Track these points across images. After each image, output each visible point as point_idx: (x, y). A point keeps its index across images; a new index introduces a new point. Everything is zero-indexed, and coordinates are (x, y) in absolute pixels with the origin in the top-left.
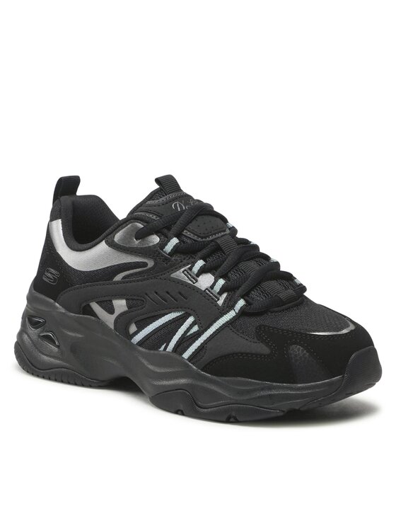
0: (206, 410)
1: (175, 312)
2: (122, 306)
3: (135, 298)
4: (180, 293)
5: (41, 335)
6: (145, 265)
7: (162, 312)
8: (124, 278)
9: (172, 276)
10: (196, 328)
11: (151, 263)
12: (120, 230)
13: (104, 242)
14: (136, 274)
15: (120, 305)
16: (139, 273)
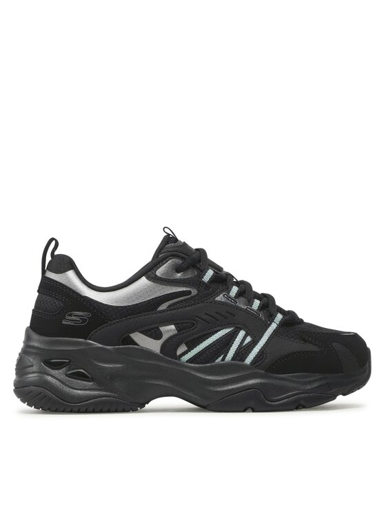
0: (277, 403)
1: (226, 328)
2: (171, 330)
3: (184, 321)
4: (228, 312)
5: (69, 373)
6: (189, 293)
7: (216, 329)
8: (169, 306)
9: (216, 299)
10: (249, 339)
11: (194, 292)
12: (161, 266)
13: (144, 278)
14: (181, 301)
15: (169, 330)
16: (185, 300)
